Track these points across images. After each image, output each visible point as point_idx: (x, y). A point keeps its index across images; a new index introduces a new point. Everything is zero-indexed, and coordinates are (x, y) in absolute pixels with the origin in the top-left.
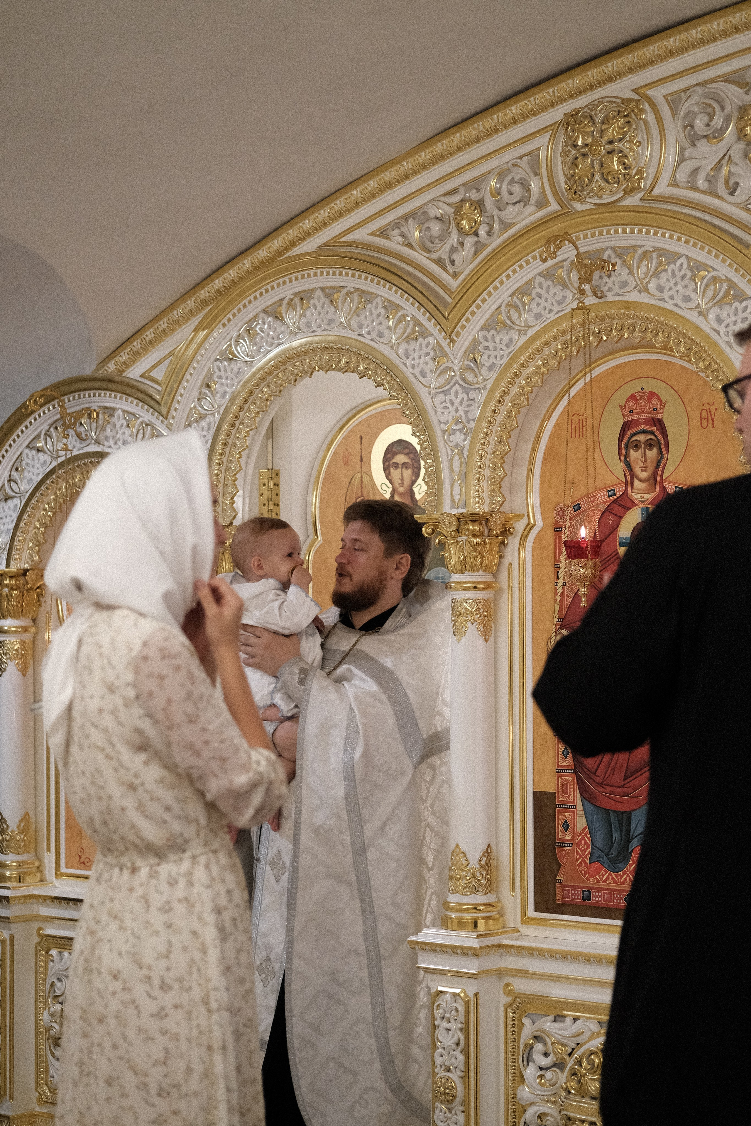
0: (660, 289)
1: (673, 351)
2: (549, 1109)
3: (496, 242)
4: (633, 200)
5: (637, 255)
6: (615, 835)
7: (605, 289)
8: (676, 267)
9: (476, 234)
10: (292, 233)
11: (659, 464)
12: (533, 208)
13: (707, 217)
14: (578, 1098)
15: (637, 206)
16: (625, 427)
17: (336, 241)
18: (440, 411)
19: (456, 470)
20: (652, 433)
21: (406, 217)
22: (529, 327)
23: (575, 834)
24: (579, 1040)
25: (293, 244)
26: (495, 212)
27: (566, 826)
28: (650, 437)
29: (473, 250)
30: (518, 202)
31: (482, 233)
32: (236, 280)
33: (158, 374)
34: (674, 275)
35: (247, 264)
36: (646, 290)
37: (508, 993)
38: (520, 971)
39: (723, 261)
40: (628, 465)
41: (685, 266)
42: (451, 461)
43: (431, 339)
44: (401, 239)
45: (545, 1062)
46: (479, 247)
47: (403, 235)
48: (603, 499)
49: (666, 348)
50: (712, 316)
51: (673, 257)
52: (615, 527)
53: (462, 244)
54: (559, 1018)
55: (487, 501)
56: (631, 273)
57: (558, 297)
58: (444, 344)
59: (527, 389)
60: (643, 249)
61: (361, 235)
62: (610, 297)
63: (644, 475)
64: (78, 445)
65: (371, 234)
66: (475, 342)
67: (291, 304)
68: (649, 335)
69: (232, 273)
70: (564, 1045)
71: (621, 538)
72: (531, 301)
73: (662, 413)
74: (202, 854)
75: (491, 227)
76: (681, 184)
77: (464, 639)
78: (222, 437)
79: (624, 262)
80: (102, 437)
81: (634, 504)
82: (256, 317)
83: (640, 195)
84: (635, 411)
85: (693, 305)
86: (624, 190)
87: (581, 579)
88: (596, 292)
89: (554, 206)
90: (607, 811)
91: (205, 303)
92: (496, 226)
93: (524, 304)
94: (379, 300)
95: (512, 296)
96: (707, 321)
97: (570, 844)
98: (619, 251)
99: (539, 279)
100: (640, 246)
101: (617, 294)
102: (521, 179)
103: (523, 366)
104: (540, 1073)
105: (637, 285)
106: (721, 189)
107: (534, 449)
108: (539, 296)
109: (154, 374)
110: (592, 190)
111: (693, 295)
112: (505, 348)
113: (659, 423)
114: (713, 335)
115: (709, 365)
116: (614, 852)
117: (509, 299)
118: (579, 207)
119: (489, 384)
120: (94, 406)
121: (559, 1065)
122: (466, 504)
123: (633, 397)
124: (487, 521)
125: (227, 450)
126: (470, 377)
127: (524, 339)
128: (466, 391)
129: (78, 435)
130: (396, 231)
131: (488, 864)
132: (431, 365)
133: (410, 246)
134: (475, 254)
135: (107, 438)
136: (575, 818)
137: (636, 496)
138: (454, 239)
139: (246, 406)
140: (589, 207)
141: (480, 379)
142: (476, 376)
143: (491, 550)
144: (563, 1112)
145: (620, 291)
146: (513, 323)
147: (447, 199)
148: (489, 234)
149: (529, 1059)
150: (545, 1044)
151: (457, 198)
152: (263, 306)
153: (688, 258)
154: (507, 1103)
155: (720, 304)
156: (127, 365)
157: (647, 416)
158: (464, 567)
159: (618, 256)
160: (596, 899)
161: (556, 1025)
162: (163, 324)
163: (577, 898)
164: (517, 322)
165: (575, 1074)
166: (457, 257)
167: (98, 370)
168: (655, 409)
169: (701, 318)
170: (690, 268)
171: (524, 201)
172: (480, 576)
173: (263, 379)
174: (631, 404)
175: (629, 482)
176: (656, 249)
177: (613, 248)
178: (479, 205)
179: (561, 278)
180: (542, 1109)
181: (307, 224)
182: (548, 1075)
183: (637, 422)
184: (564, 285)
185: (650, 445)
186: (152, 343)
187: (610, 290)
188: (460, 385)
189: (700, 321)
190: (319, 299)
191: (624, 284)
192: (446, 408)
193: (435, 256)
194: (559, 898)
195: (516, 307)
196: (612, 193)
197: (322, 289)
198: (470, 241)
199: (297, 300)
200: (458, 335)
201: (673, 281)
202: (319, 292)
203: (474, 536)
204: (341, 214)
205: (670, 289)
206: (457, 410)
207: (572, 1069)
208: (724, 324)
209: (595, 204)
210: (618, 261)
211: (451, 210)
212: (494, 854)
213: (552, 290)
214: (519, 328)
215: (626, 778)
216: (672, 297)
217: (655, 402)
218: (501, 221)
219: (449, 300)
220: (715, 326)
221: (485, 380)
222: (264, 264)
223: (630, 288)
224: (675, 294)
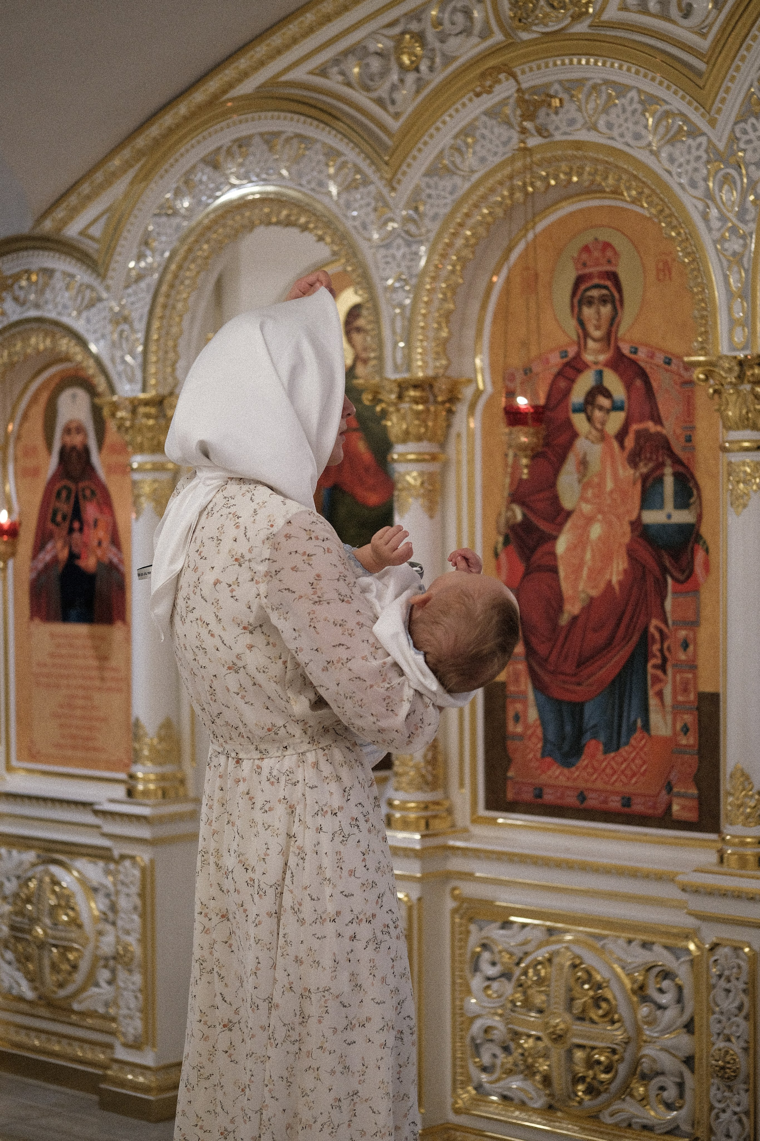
0: (610, 126)
1: (623, 195)
2: (496, 1021)
3: (438, 78)
4: (582, 27)
5: (585, 89)
6: (568, 728)
7: (551, 128)
8: (625, 101)
9: (417, 70)
10: (229, 73)
11: (614, 320)
12: (475, 40)
13: (660, 44)
14: (523, 1010)
15: (584, 34)
16: (579, 280)
17: (273, 82)
18: (382, 265)
19: (398, 330)
20: (606, 287)
21: (346, 53)
22: (473, 171)
23: (527, 727)
24: (528, 948)
25: (231, 86)
26: (437, 45)
27: (517, 718)
28: (604, 292)
29: (414, 87)
30: (461, 33)
31: (423, 67)
32: (173, 127)
33: (96, 231)
34: (624, 110)
35: (182, 109)
36: (594, 127)
37: (455, 898)
38: (466, 874)
39: (675, 93)
40: (581, 323)
41: (636, 98)
42: (393, 322)
43: (372, 188)
44: (340, 78)
45: (492, 971)
46: (420, 84)
47: (342, 73)
48: (556, 361)
49: (616, 192)
50: (664, 155)
51: (622, 90)
52: (567, 392)
53: (402, 81)
54: (506, 925)
55: (431, 364)
56: (579, 109)
57: (504, 138)
58: (385, 191)
59: (472, 241)
60: (591, 83)
61: (299, 74)
62: (558, 137)
63: (597, 334)
64: (18, 309)
65: (311, 73)
66: (417, 191)
67: (229, 152)
68: (598, 178)
69: (168, 120)
70: (511, 954)
71: (574, 405)
72: (475, 142)
73: (616, 265)
74: (308, 751)
75: (432, 60)
76: (632, 8)
77: (406, 516)
78: (161, 300)
79: (572, 96)
80: (41, 302)
81: (587, 366)
82: (194, 167)
83: (588, 22)
84: (588, 263)
85: (643, 143)
86: (572, 16)
87: (522, 448)
88: (541, 131)
89: (498, 37)
90: (559, 702)
91: (140, 153)
92: (438, 60)
93: (467, 145)
94: (318, 146)
95: (456, 137)
96: (660, 162)
97: (521, 737)
98: (567, 85)
99: (484, 118)
100: (587, 79)
101: (565, 133)
102: (464, 7)
103: (467, 215)
104: (487, 983)
105: (586, 123)
106: (674, 12)
107: (484, 307)
108: (483, 137)
109: (92, 231)
110: (537, 17)
111: (644, 132)
112: (447, 195)
113: (614, 277)
114: (665, 176)
115: (661, 211)
116: (566, 747)
117: (452, 142)
118: (525, 36)
119: (432, 235)
120: (34, 267)
121: (506, 975)
122: (409, 368)
123: (586, 249)
124: (431, 386)
125: (167, 313)
126: (413, 229)
127: (467, 185)
128: (409, 244)
129: (16, 299)
130: (335, 69)
131: (435, 758)
132: (373, 216)
133: (349, 84)
134: (418, 92)
135: (46, 302)
136: (525, 711)
137: (588, 358)
138: (395, 77)
139: (186, 265)
140: (535, 36)
141: (423, 230)
142: (418, 227)
143: (435, 419)
144: (510, 1026)
145: (568, 129)
146: (458, 169)
147: (385, 32)
148: (431, 69)
149: (476, 968)
150: (492, 952)
151: (397, 30)
152: (202, 155)
153: (639, 91)
154: (454, 1014)
155: (672, 141)
156: (65, 222)
157: (600, 269)
158: (406, 437)
159: (567, 90)
160: (549, 797)
161: (502, 932)
162: (99, 177)
163: (528, 796)
164: (461, 166)
165: (521, 985)
166: (398, 96)
167: (34, 228)
168: (609, 262)
169: (653, 157)
170: (641, 102)
171: (467, 31)
172: (425, 446)
173: (202, 235)
174: (585, 256)
175: (582, 342)
176: (607, 82)
177: (560, 82)
178: (420, 37)
179: (507, 116)
180: (489, 1022)
181: (243, 63)
182: (495, 985)
183: (590, 276)
184: (509, 124)
185: (603, 300)
186: (89, 198)
187: (557, 128)
188: (402, 238)
189: (650, 161)
190: (258, 147)
191: (572, 122)
192: (387, 263)
193: (375, 95)
194: (510, 795)
195: (458, 150)
196: (559, 20)
197: (261, 135)
198: (411, 78)
199: (235, 148)
200: (399, 182)
201: (622, 117)
202: (257, 140)
203: (417, 403)
204: (279, 52)
205: (620, 126)
206: (399, 266)
207: (518, 980)
208: (676, 164)
209: (543, 33)
210: (566, 97)
211: (390, 44)
212: (441, 747)
213: (496, 130)
214: (462, 173)
215: (578, 666)
216: (622, 135)
217: (609, 253)
218: (444, 55)
219: (389, 142)
220: (667, 165)
221: (428, 231)
222: (201, 108)
223: (578, 126)
224: (626, 132)
